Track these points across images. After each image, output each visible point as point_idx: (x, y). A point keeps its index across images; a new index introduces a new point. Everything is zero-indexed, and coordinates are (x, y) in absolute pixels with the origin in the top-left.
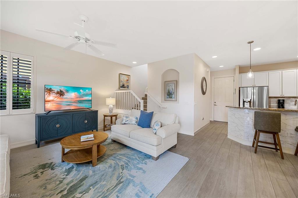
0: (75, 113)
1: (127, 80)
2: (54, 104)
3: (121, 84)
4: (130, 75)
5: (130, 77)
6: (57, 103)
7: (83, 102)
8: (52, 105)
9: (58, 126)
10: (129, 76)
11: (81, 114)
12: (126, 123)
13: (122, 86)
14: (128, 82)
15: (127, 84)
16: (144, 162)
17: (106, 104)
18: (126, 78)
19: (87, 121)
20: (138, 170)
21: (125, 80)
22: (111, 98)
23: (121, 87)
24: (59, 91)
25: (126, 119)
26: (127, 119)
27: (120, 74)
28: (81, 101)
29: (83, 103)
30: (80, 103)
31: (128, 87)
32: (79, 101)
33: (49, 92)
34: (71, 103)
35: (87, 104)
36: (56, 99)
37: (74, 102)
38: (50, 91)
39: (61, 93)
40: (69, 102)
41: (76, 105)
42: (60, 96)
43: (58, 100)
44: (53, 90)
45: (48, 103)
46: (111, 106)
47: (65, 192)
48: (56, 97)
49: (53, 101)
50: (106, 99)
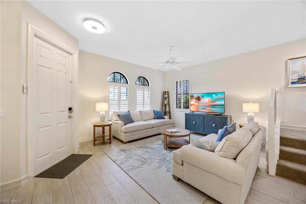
6: (196, 107)
7: (215, 106)
8: (193, 108)
9: (194, 122)
11: (210, 117)
17: (244, 112)
19: (216, 125)
20: (157, 166)
24: (197, 97)
28: (213, 105)
30: (213, 107)
32: (211, 105)
33: (192, 98)
34: (206, 107)
36: (195, 103)
39: (198, 99)
40: (204, 106)
42: (198, 101)
43: (197, 104)
44: (194, 97)
45: (192, 106)
46: (249, 114)
47: (145, 147)
48: (195, 102)
49: (194, 105)
50: (243, 104)
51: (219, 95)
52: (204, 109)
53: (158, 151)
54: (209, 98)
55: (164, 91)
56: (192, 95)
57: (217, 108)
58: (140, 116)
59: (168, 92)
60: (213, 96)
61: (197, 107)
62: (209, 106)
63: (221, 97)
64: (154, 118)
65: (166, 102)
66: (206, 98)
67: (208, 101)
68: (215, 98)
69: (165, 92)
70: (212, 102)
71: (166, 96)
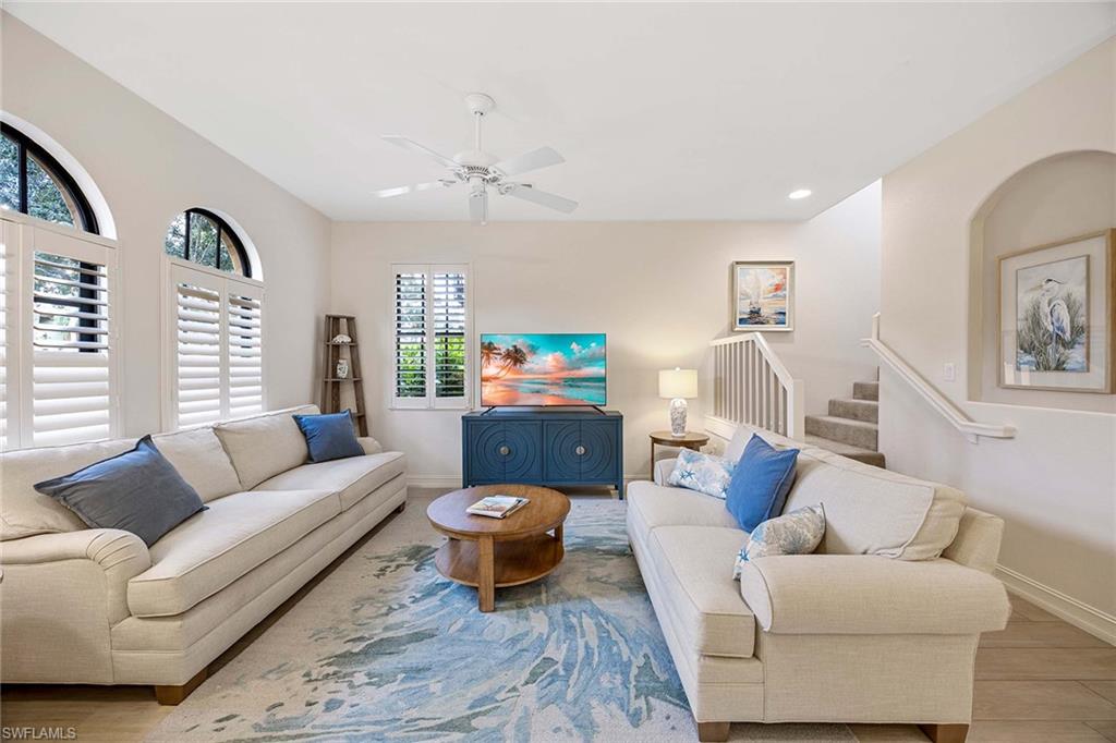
0: (554, 417)
1: (778, 288)
2: (500, 388)
3: (744, 308)
4: (791, 263)
5: (793, 270)
6: (507, 386)
7: (579, 384)
8: (493, 390)
9: (504, 450)
10: (788, 268)
11: (567, 423)
12: (683, 482)
13: (746, 316)
14: (779, 293)
15: (778, 307)
16: (641, 703)
17: (661, 395)
18: (768, 278)
19: (586, 450)
20: (570, 725)
21: (763, 288)
22: (678, 369)
23: (742, 321)
24: (511, 349)
25: (685, 463)
26: (689, 467)
27: (737, 263)
28: (573, 380)
29: (579, 387)
30: (571, 386)
31: (781, 317)
32: (566, 380)
33: (488, 355)
34: (545, 386)
35: (594, 391)
36: (503, 373)
37: (552, 384)
38: (488, 349)
39: (516, 357)
40: (539, 383)
41: (558, 391)
42: (515, 364)
43: (510, 376)
44: (495, 349)
45: (488, 383)
46: (678, 404)
47: (361, 646)
48: (503, 368)
49: (496, 378)
50: (661, 373)
51: (593, 345)
52: (538, 392)
53: (466, 636)
54: (558, 354)
55: (329, 314)
56: (490, 344)
57: (584, 390)
58: (227, 460)
59: (350, 320)
60: (572, 347)
61: (512, 388)
62: (557, 384)
63: (597, 352)
64: (309, 459)
65: (344, 370)
66: (546, 355)
67: (554, 363)
68: (578, 355)
69: (336, 319)
70: (569, 370)
71: (343, 338)
